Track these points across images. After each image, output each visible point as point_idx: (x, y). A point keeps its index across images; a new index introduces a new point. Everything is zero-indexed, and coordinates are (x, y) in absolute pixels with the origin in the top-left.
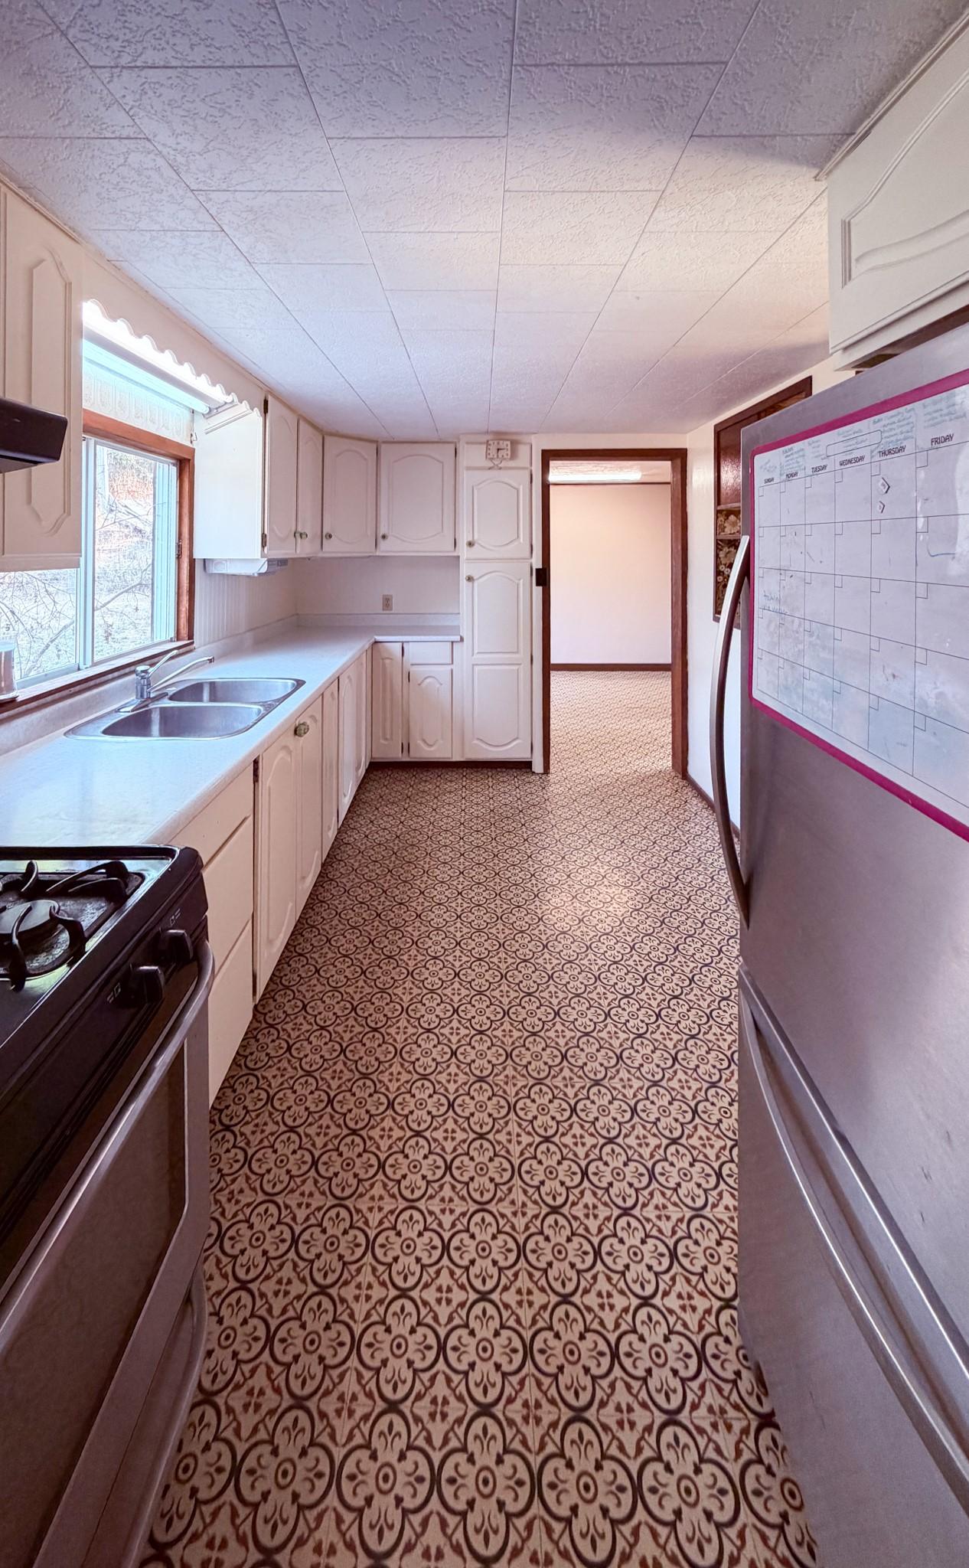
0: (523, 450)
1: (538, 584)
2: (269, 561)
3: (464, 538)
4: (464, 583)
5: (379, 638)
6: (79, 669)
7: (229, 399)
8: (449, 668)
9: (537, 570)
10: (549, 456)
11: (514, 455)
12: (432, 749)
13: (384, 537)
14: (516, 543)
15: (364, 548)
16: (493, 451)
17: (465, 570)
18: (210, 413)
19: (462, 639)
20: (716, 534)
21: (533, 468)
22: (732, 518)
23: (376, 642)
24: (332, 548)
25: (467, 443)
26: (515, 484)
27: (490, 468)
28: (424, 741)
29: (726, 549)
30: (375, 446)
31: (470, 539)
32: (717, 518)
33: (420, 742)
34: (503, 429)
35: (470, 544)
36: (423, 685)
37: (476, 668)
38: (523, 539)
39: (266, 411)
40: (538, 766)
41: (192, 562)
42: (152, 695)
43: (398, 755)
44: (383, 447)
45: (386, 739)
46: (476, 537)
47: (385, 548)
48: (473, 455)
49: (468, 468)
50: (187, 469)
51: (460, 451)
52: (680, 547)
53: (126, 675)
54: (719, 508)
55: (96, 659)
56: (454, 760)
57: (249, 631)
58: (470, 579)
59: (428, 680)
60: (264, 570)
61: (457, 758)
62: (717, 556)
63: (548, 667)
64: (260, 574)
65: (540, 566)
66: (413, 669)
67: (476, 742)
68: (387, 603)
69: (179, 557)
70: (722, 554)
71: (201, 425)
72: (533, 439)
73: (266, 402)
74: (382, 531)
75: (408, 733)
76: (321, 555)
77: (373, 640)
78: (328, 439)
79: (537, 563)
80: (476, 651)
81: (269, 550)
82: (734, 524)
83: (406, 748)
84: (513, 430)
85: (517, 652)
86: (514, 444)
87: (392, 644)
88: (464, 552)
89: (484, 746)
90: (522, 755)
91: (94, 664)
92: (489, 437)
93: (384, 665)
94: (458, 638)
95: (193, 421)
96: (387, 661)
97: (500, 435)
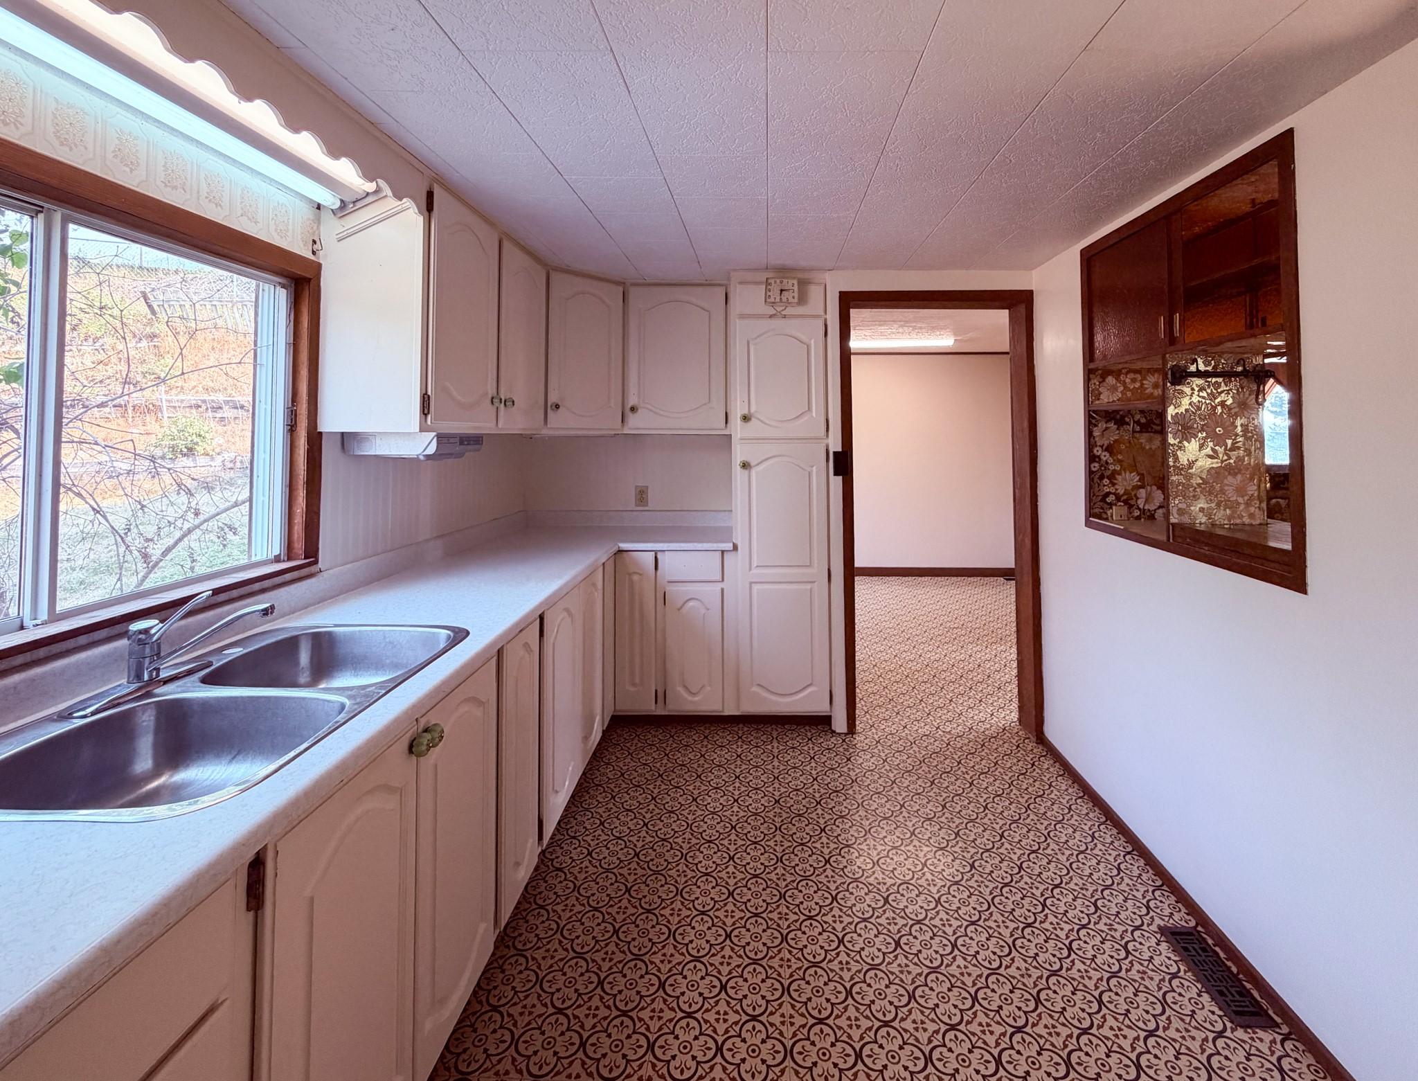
0: (815, 292)
1: (836, 474)
2: (440, 437)
3: (737, 412)
4: (737, 469)
5: (624, 546)
6: (22, 628)
7: (371, 187)
8: (720, 585)
9: (835, 453)
10: (849, 301)
11: (803, 299)
12: (696, 699)
13: (633, 409)
14: (805, 418)
15: (607, 423)
16: (775, 294)
17: (739, 453)
18: (344, 208)
19: (735, 548)
20: (1087, 402)
21: (829, 317)
22: (1110, 380)
23: (620, 551)
24: (561, 424)
25: (741, 283)
26: (803, 338)
27: (771, 316)
28: (685, 687)
29: (1102, 425)
30: (621, 289)
31: (746, 412)
32: (1087, 380)
33: (680, 689)
34: (789, 262)
35: (746, 418)
36: (684, 610)
37: (756, 587)
38: (816, 412)
39: (430, 207)
40: (840, 724)
41: (315, 439)
42: (163, 675)
43: (649, 707)
44: (633, 292)
45: (634, 685)
46: (753, 409)
47: (636, 423)
48: (748, 299)
49: (743, 316)
50: (306, 293)
51: (731, 296)
52: (1026, 424)
53: (109, 639)
54: (1092, 366)
55: (61, 607)
56: (726, 713)
57: (439, 537)
58: (745, 465)
59: (691, 604)
60: (432, 449)
61: (730, 711)
62: (1089, 435)
63: (851, 572)
64: (428, 457)
65: (839, 449)
66: (671, 589)
67: (755, 689)
68: (642, 496)
69: (292, 428)
70: (1096, 433)
71: (331, 228)
72: (828, 277)
73: (430, 195)
74: (632, 400)
75: (664, 673)
76: (545, 432)
77: (615, 549)
78: (555, 277)
79: (836, 445)
80: (755, 564)
81: (435, 419)
82: (1113, 389)
83: (661, 696)
84: (803, 263)
85: (810, 566)
86: (804, 284)
87: (642, 551)
88: (737, 429)
89: (766, 695)
90: (819, 706)
91: (54, 617)
92: (770, 275)
93: (631, 582)
94: (729, 546)
95: (318, 220)
96: (635, 578)
97: (783, 271)
